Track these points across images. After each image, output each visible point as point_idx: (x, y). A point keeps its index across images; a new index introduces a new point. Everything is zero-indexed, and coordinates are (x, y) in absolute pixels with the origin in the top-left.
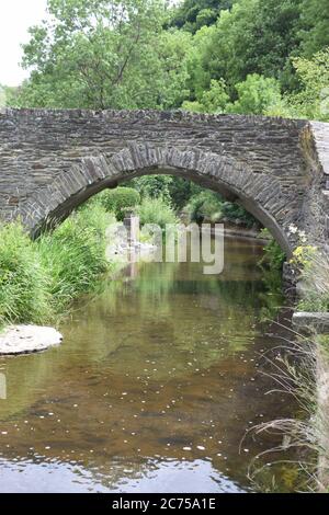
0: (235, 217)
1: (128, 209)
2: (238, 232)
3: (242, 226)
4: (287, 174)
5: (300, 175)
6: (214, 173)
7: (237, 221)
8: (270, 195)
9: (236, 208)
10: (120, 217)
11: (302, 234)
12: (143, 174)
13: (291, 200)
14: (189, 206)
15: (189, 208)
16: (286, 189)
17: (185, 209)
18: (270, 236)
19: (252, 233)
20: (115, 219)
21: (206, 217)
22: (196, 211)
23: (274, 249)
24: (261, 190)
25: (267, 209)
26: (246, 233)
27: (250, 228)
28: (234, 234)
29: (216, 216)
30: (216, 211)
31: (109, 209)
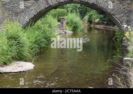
0: (105, 21)
1: (62, 17)
2: (106, 27)
3: (107, 24)
4: (125, 3)
5: (130, 4)
6: (95, 3)
7: (105, 22)
8: (118, 12)
9: (105, 17)
10: (59, 21)
11: (129, 27)
12: (67, 4)
13: (126, 14)
14: (86, 16)
15: (86, 17)
16: (124, 10)
17: (85, 17)
18: (118, 28)
19: (111, 27)
20: (57, 21)
21: (93, 21)
22: (89, 19)
23: (119, 33)
24: (114, 10)
25: (116, 18)
26: (109, 27)
27: (110, 25)
28: (104, 27)
29: (97, 20)
30: (97, 18)
31: (55, 17)
